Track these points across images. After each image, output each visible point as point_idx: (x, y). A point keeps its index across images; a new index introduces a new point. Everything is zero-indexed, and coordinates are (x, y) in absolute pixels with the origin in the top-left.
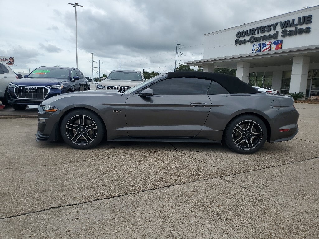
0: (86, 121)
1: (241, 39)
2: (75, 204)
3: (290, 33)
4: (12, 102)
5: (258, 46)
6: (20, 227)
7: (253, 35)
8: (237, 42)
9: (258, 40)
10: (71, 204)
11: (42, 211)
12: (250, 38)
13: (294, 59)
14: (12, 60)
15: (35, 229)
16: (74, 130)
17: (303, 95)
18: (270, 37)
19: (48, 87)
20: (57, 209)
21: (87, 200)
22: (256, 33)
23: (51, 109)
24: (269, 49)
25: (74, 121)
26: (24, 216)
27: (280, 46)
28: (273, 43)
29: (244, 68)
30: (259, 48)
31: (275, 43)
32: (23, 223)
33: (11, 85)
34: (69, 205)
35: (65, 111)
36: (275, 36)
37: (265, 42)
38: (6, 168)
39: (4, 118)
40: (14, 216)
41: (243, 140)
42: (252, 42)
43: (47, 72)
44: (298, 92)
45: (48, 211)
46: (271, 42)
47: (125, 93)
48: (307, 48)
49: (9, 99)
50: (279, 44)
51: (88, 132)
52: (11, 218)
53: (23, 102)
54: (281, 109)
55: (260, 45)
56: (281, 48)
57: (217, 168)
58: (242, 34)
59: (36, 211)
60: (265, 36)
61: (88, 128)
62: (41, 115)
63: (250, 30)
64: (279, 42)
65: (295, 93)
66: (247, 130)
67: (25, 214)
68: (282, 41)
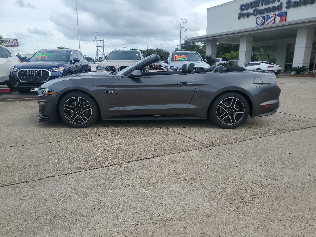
0: (82, 102)
1: (245, 12)
2: (68, 174)
3: (294, 4)
4: (17, 85)
5: (261, 19)
6: (22, 191)
7: (257, 8)
8: (241, 16)
9: (261, 12)
10: (65, 174)
11: (40, 179)
12: (254, 11)
13: (298, 31)
14: (16, 42)
15: (34, 192)
16: (71, 111)
17: (306, 69)
18: (274, 9)
19: (49, 70)
20: (53, 178)
21: (78, 171)
22: (260, 4)
23: (49, 92)
24: (273, 21)
25: (71, 102)
26: (25, 183)
27: (284, 18)
28: (278, 15)
29: (248, 43)
30: (262, 20)
31: (279, 15)
32: (24, 188)
33: (14, 69)
34: (63, 175)
35: (62, 93)
36: (280, 7)
37: (269, 14)
38: (11, 146)
39: (10, 101)
40: (17, 184)
41: (227, 116)
42: (255, 15)
43: (48, 55)
44: (301, 66)
45: (45, 179)
46: (275, 14)
47: (117, 75)
48: (310, 20)
49: (14, 83)
50: (283, 16)
51: (84, 113)
52: (14, 185)
53: (26, 86)
54: (262, 85)
55: (264, 18)
56: (285, 20)
57: (198, 142)
58: (246, 7)
59: (35, 179)
60: (270, 8)
61: (84, 109)
62: (41, 98)
63: (254, 2)
64: (284, 14)
65: (298, 67)
66: (230, 106)
67: (26, 182)
68: (286, 13)
